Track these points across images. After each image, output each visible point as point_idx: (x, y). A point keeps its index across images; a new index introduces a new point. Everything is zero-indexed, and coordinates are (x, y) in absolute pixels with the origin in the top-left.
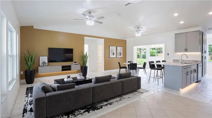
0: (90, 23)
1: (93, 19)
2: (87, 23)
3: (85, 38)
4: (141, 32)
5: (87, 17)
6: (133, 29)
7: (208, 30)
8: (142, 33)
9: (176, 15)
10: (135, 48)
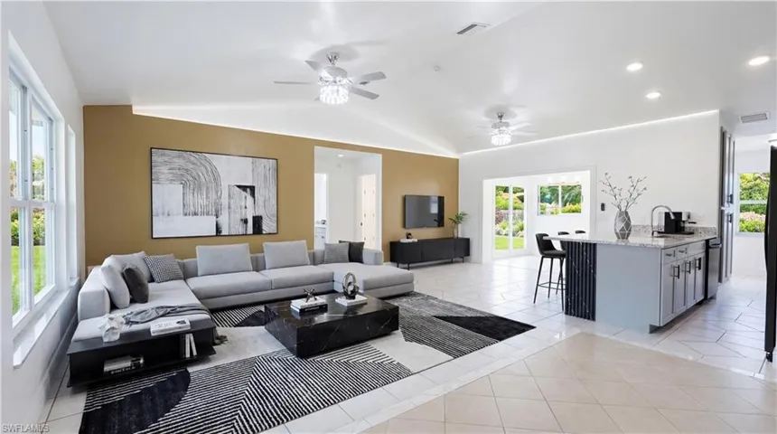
0: (335, 94)
1: (345, 81)
2: (323, 97)
3: (317, 149)
4: (512, 128)
5: (325, 74)
6: (485, 119)
7: (743, 122)
8: (516, 133)
9: (635, 67)
10: (489, 186)
